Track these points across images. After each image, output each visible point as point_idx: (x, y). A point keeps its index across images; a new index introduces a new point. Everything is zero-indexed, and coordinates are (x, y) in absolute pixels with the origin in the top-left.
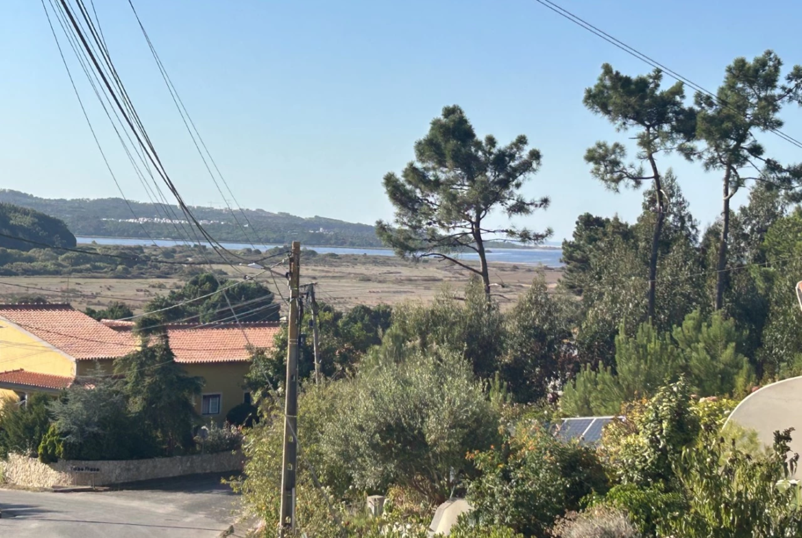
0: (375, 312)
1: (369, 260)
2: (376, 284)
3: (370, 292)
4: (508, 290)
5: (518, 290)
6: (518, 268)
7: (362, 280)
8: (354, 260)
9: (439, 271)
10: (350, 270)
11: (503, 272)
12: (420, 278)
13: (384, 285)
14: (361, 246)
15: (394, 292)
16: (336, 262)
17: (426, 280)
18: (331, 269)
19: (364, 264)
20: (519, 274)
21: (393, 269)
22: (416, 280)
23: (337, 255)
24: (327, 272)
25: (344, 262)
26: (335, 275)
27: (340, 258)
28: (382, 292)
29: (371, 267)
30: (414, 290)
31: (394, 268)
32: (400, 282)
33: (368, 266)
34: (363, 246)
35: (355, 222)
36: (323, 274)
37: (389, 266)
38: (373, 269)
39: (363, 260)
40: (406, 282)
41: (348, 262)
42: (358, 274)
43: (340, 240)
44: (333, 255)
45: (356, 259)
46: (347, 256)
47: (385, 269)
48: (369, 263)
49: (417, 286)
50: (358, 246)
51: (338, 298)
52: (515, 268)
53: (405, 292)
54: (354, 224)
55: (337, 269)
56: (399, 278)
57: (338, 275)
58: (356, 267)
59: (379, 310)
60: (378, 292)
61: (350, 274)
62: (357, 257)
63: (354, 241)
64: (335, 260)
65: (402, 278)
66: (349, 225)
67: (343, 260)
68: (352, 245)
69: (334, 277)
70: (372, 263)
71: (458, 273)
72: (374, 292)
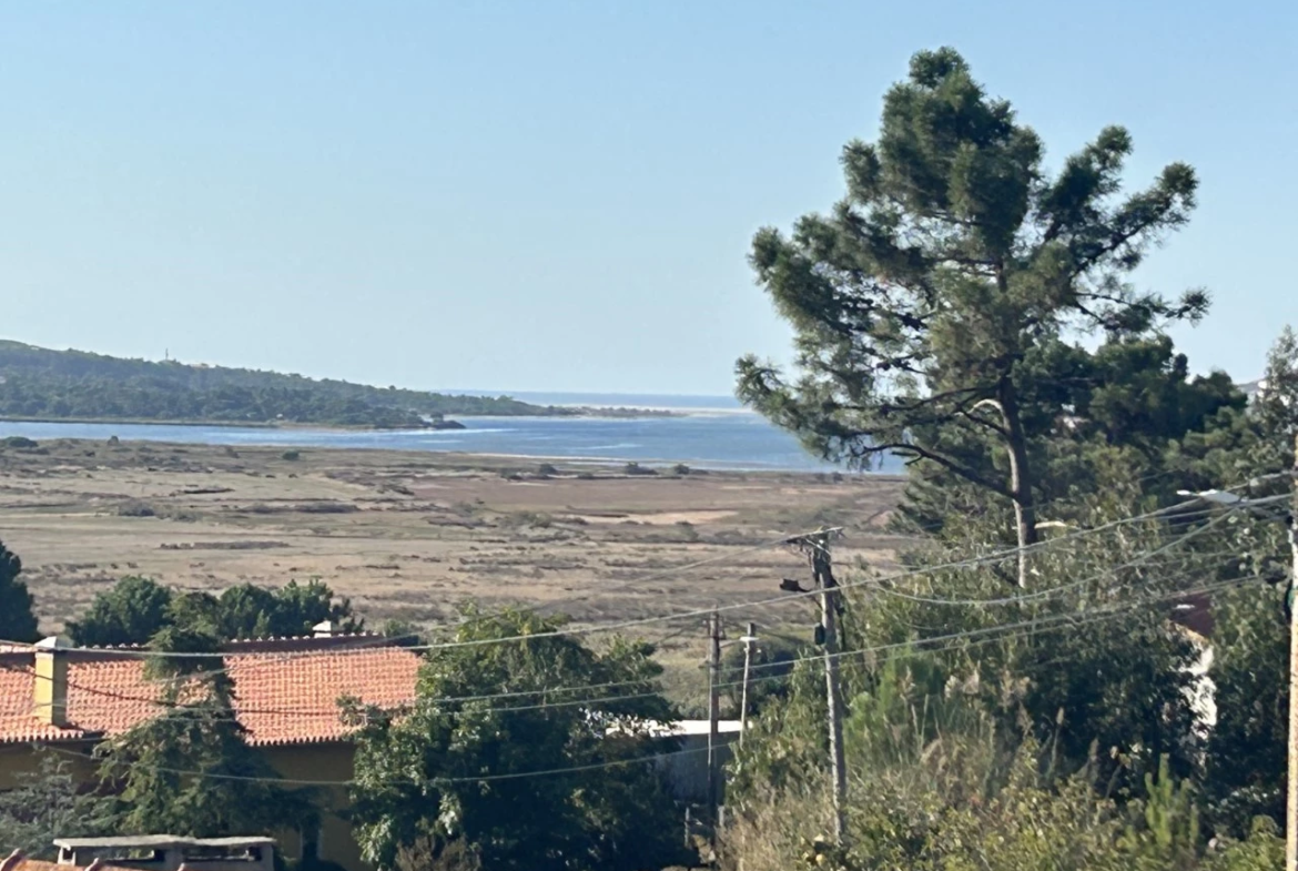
0: (287, 603)
1: (129, 456)
2: (168, 525)
3: (164, 546)
4: (550, 532)
5: (578, 534)
6: (553, 471)
7: (128, 514)
8: (86, 457)
9: (339, 483)
10: (82, 485)
11: (514, 483)
12: (292, 505)
13: (197, 526)
14: (88, 414)
15: (233, 547)
16: (34, 462)
17: (309, 510)
18: (30, 483)
19: (117, 465)
20: (564, 487)
21: (204, 481)
22: (278, 510)
23: (34, 444)
24: (18, 491)
25: (58, 462)
26: (45, 499)
27: (44, 452)
28: (199, 546)
29: (140, 474)
30: (285, 540)
31: (202, 475)
32: (238, 516)
33: (129, 471)
34: (94, 413)
35: (63, 348)
36: (13, 498)
37: (188, 470)
38: (147, 482)
39: (113, 457)
40: (253, 516)
41: (72, 463)
42: (112, 496)
43: (25, 399)
44: (20, 443)
45: (91, 454)
46: (61, 443)
47: (183, 480)
48: (132, 463)
49: (290, 527)
50: (78, 414)
51: (80, 567)
52: (546, 472)
53: (264, 546)
54: (57, 353)
55: (47, 484)
56: (231, 505)
57: (54, 499)
58: (97, 476)
59: (296, 598)
60: (187, 547)
61: (87, 495)
62: (90, 448)
63: (67, 398)
64: (32, 457)
65: (242, 506)
66: (44, 356)
67: (53, 455)
68: (63, 413)
69: (43, 507)
70: (140, 465)
71: (391, 487)
72: (175, 547)
